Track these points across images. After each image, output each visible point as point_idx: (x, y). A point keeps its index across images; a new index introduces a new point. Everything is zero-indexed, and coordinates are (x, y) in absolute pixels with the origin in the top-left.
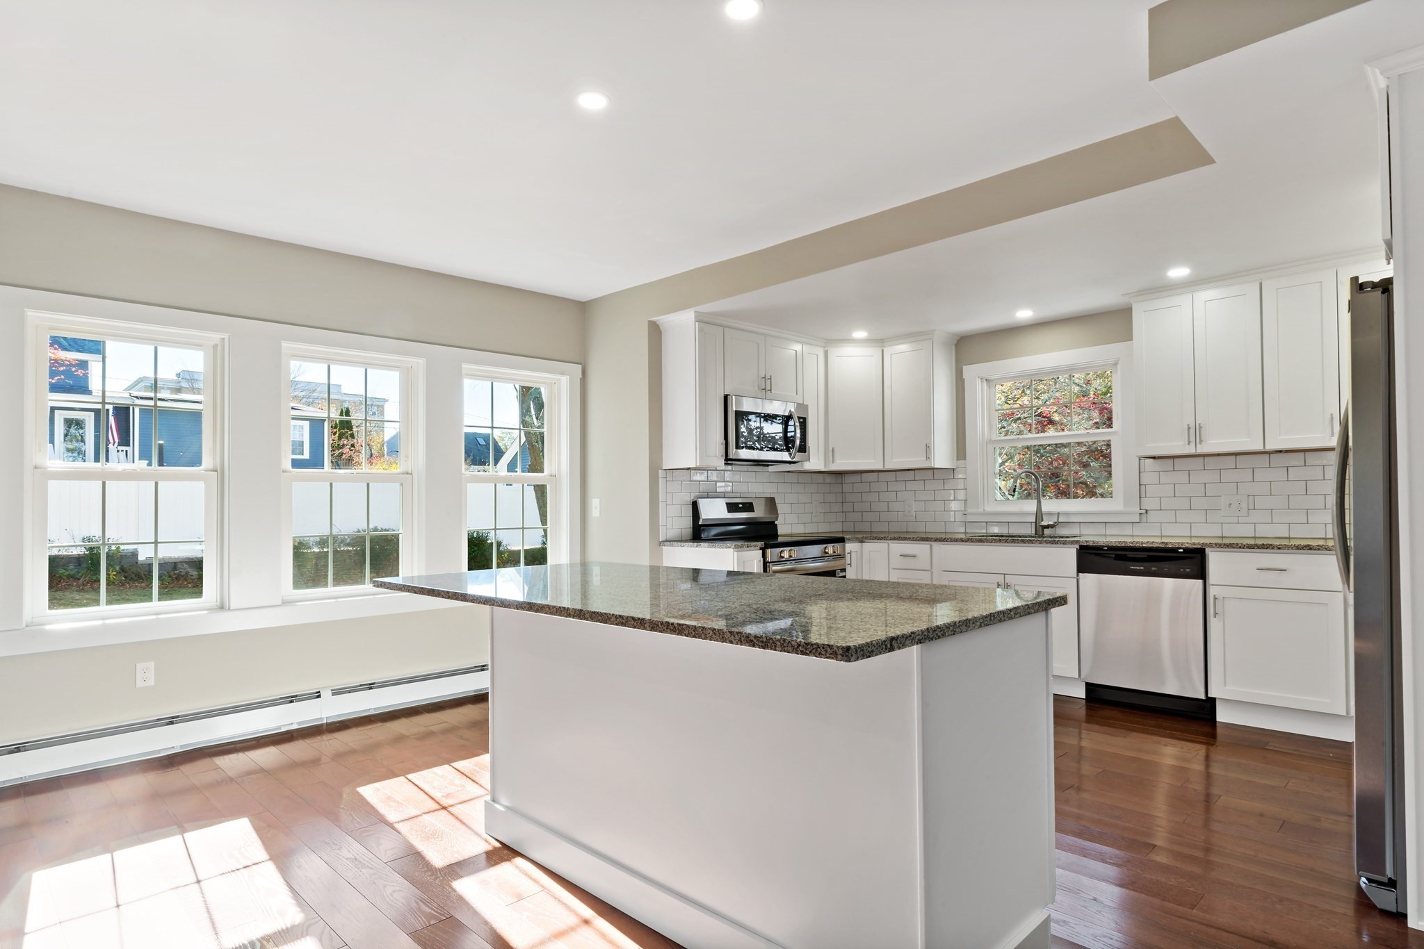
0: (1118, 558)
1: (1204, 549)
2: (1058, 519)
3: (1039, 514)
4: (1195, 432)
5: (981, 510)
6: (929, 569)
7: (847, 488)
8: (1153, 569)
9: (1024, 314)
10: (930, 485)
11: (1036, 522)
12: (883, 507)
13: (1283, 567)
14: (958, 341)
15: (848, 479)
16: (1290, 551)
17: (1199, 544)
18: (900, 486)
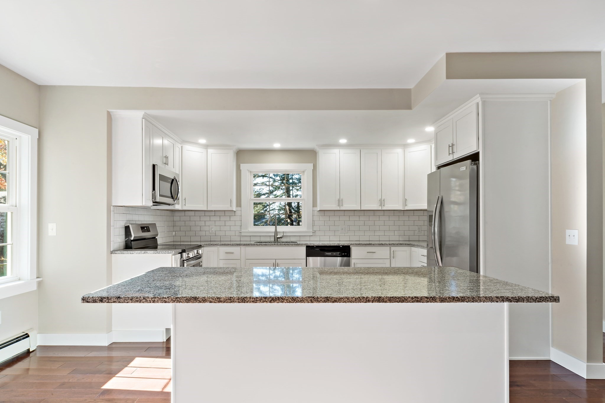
0: (321, 250)
1: (350, 246)
2: (283, 235)
3: (276, 232)
4: (340, 202)
5: (247, 231)
6: (240, 258)
7: (176, 218)
8: (334, 254)
9: (277, 146)
10: (223, 218)
11: (275, 236)
12: (198, 229)
13: (374, 251)
14: (238, 152)
15: (177, 214)
16: (377, 246)
17: (348, 244)
18: (207, 218)
